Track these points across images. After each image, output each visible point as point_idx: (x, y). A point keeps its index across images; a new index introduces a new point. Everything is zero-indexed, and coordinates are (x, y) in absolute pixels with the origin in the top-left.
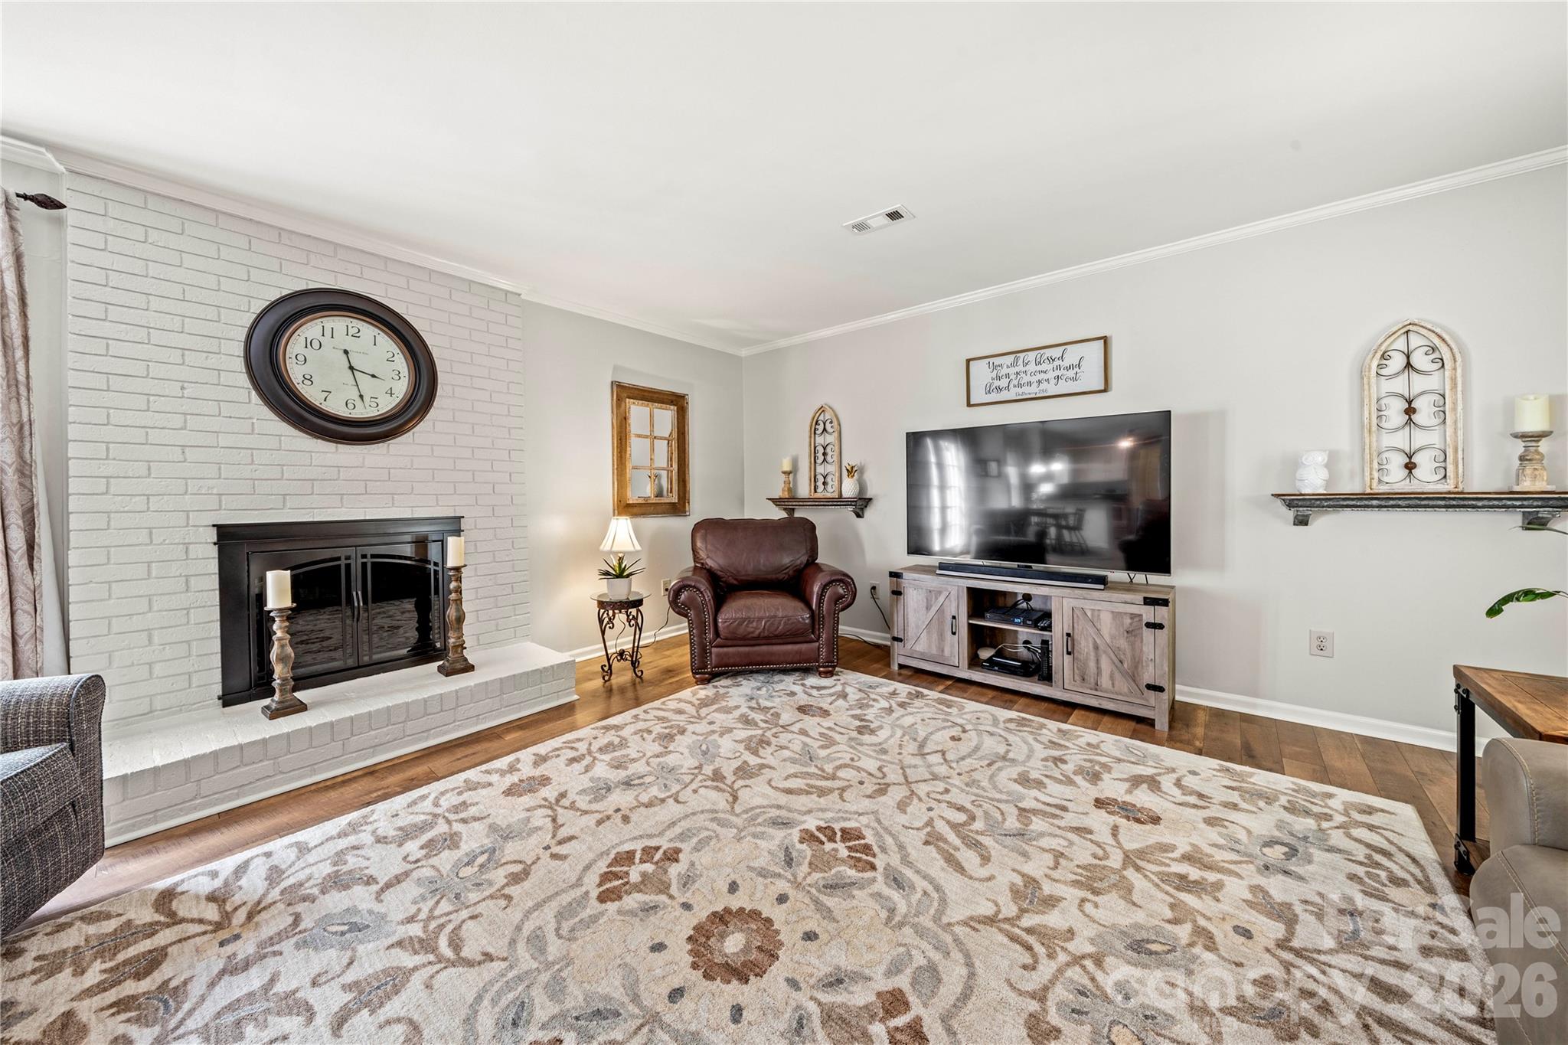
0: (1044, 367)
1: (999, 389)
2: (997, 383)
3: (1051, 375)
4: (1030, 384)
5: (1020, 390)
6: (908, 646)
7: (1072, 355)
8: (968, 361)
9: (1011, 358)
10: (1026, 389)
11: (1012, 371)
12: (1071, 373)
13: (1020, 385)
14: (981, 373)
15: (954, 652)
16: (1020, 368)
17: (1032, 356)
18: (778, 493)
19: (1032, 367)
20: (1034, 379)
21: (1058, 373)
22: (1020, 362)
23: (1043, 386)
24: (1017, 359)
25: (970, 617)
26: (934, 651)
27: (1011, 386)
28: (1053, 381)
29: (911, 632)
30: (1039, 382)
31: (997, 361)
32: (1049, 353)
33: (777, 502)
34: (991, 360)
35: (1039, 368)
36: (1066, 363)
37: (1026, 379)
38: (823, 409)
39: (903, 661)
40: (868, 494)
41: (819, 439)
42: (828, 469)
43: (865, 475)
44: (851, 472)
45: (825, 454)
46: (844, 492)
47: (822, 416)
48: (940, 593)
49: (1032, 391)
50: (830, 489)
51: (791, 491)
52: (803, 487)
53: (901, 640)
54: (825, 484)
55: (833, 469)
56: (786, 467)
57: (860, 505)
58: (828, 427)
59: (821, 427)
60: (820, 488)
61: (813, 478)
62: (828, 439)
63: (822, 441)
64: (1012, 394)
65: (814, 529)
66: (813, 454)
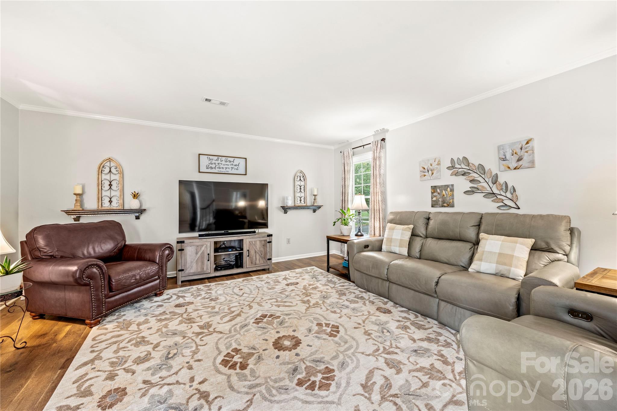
0: (228, 163)
1: (212, 168)
2: (211, 165)
3: (230, 167)
4: (223, 168)
5: (220, 170)
6: (186, 272)
7: (237, 161)
8: (199, 155)
9: (216, 158)
10: (221, 170)
11: (217, 162)
12: (236, 167)
13: (219, 168)
14: (204, 161)
15: (209, 268)
16: (219, 162)
17: (224, 159)
18: (71, 206)
19: (223, 162)
20: (225, 167)
21: (233, 166)
22: (220, 160)
23: (227, 170)
24: (218, 158)
25: (214, 253)
26: (199, 270)
27: (216, 167)
28: (231, 169)
29: (188, 265)
30: (226, 168)
31: (211, 157)
32: (229, 159)
33: (68, 212)
34: (209, 157)
35: (226, 163)
36: (235, 164)
37: (222, 166)
38: (110, 160)
39: (183, 279)
40: (143, 208)
41: (106, 177)
42: (113, 193)
43: (141, 198)
44: (136, 196)
45: (110, 185)
46: (127, 207)
47: (108, 164)
48: (202, 246)
49: (224, 171)
50: (115, 205)
51: (82, 205)
52: (91, 203)
53: (183, 270)
54: (110, 202)
55: (118, 193)
56: (79, 191)
57: (139, 212)
58: (113, 170)
59: (107, 170)
60: (106, 205)
61: (100, 199)
62: (113, 177)
63: (108, 177)
64: (216, 171)
65: (118, 226)
66: (100, 185)
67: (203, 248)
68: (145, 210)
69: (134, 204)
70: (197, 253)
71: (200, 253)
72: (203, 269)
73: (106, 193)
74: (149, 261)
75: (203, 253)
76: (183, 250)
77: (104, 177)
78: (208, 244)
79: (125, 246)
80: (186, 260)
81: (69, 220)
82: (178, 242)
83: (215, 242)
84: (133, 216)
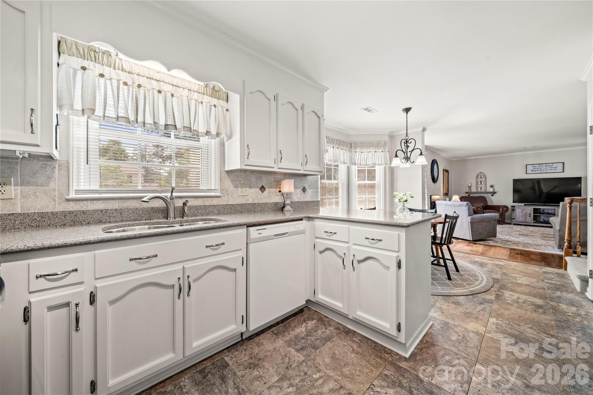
0: (547, 167)
1: (535, 171)
2: (534, 170)
3: (549, 169)
4: (543, 170)
6: (517, 220)
7: (555, 165)
8: (526, 165)
9: (538, 165)
10: (542, 171)
11: (538, 167)
12: (554, 169)
13: (541, 170)
14: (530, 168)
15: (530, 220)
16: (541, 167)
17: (544, 165)
18: (467, 190)
19: (544, 167)
21: (551, 168)
22: (541, 166)
25: (534, 214)
26: (524, 220)
27: (538, 170)
29: (517, 217)
30: (546, 170)
31: (534, 165)
32: (548, 164)
33: (467, 193)
35: (546, 167)
36: (553, 167)
37: (542, 169)
38: (481, 173)
39: (514, 223)
40: (495, 191)
41: (479, 179)
42: (482, 186)
43: (494, 187)
44: (492, 186)
45: (481, 183)
46: (488, 191)
47: (480, 175)
48: (526, 209)
49: (544, 171)
50: (483, 190)
51: (471, 190)
52: (474, 190)
53: (514, 219)
54: (481, 189)
55: (484, 186)
56: (470, 185)
57: (493, 193)
58: (482, 177)
59: (480, 177)
60: (479, 190)
61: (477, 188)
62: (482, 179)
63: (480, 180)
64: (539, 172)
65: (485, 198)
66: (477, 183)
67: (526, 211)
68: (496, 192)
69: (491, 190)
70: (522, 212)
71: (524, 213)
72: (526, 220)
73: (479, 186)
74: (497, 211)
75: (526, 213)
76: (514, 210)
77: (478, 179)
78: (530, 209)
79: (487, 205)
80: (516, 215)
81: (467, 195)
82: (512, 206)
83: (534, 209)
84: (490, 195)
